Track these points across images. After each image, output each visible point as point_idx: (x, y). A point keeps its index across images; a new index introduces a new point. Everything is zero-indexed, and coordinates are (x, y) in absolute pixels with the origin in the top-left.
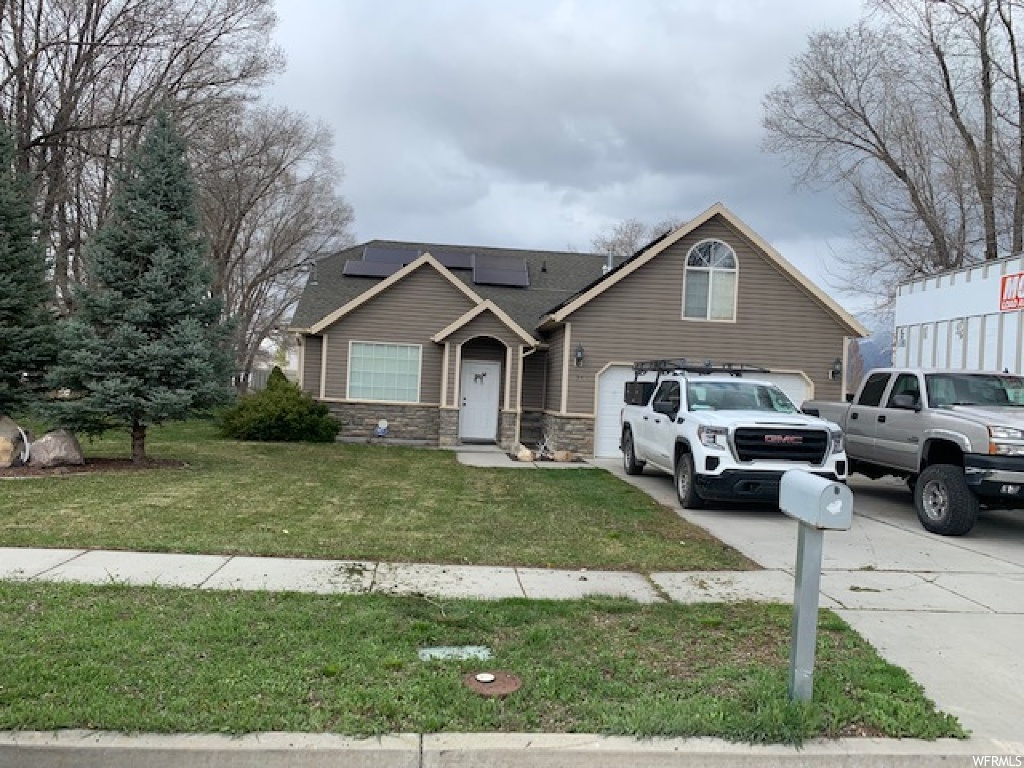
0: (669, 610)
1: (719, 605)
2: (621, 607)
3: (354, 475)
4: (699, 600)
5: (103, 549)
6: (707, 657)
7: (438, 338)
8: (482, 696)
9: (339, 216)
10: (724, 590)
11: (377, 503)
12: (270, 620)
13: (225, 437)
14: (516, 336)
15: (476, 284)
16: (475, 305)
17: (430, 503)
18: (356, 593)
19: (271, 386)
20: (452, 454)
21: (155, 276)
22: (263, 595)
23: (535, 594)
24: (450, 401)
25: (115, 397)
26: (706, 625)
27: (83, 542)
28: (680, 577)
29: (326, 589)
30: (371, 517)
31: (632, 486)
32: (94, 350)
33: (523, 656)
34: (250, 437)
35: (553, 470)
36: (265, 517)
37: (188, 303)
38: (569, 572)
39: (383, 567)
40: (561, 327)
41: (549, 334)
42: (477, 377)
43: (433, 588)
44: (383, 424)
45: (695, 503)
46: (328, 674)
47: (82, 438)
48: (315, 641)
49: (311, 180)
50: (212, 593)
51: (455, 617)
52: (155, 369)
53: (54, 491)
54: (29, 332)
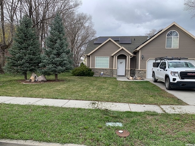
0: (166, 115)
1: (179, 114)
2: (154, 114)
3: (96, 83)
4: (173, 113)
5: (46, 98)
6: (177, 128)
7: (112, 55)
8: (120, 137)
9: (94, 33)
10: (179, 110)
11: (100, 88)
12: (75, 115)
13: (73, 76)
14: (129, 54)
15: (120, 44)
16: (120, 48)
17: (110, 89)
18: (93, 109)
19: (81, 66)
20: (116, 78)
21: (57, 45)
22: (74, 109)
23: (133, 110)
24: (115, 68)
25: (51, 68)
26: (176, 120)
27: (42, 97)
28: (168, 106)
29: (87, 108)
30: (98, 91)
31: (155, 85)
32: (47, 60)
33: (130, 126)
34: (78, 76)
35: (137, 81)
36: (78, 91)
37: (63, 50)
38: (141, 105)
39: (100, 103)
40: (138, 51)
41: (136, 53)
42: (121, 63)
43: (110, 108)
44: (102, 73)
45: (170, 89)
46: (85, 129)
47: (46, 76)
48: (83, 120)
49: (88, 26)
50: (64, 108)
51: (115, 115)
52: (58, 63)
53: (40, 86)
54: (36, 57)
